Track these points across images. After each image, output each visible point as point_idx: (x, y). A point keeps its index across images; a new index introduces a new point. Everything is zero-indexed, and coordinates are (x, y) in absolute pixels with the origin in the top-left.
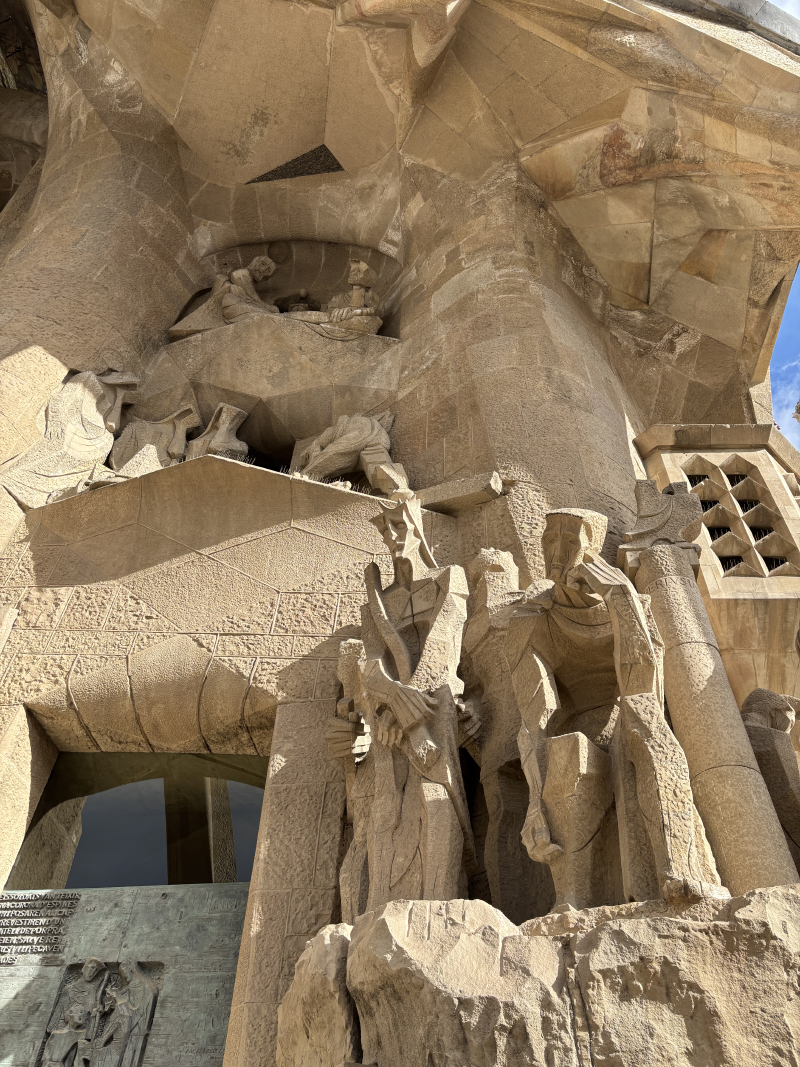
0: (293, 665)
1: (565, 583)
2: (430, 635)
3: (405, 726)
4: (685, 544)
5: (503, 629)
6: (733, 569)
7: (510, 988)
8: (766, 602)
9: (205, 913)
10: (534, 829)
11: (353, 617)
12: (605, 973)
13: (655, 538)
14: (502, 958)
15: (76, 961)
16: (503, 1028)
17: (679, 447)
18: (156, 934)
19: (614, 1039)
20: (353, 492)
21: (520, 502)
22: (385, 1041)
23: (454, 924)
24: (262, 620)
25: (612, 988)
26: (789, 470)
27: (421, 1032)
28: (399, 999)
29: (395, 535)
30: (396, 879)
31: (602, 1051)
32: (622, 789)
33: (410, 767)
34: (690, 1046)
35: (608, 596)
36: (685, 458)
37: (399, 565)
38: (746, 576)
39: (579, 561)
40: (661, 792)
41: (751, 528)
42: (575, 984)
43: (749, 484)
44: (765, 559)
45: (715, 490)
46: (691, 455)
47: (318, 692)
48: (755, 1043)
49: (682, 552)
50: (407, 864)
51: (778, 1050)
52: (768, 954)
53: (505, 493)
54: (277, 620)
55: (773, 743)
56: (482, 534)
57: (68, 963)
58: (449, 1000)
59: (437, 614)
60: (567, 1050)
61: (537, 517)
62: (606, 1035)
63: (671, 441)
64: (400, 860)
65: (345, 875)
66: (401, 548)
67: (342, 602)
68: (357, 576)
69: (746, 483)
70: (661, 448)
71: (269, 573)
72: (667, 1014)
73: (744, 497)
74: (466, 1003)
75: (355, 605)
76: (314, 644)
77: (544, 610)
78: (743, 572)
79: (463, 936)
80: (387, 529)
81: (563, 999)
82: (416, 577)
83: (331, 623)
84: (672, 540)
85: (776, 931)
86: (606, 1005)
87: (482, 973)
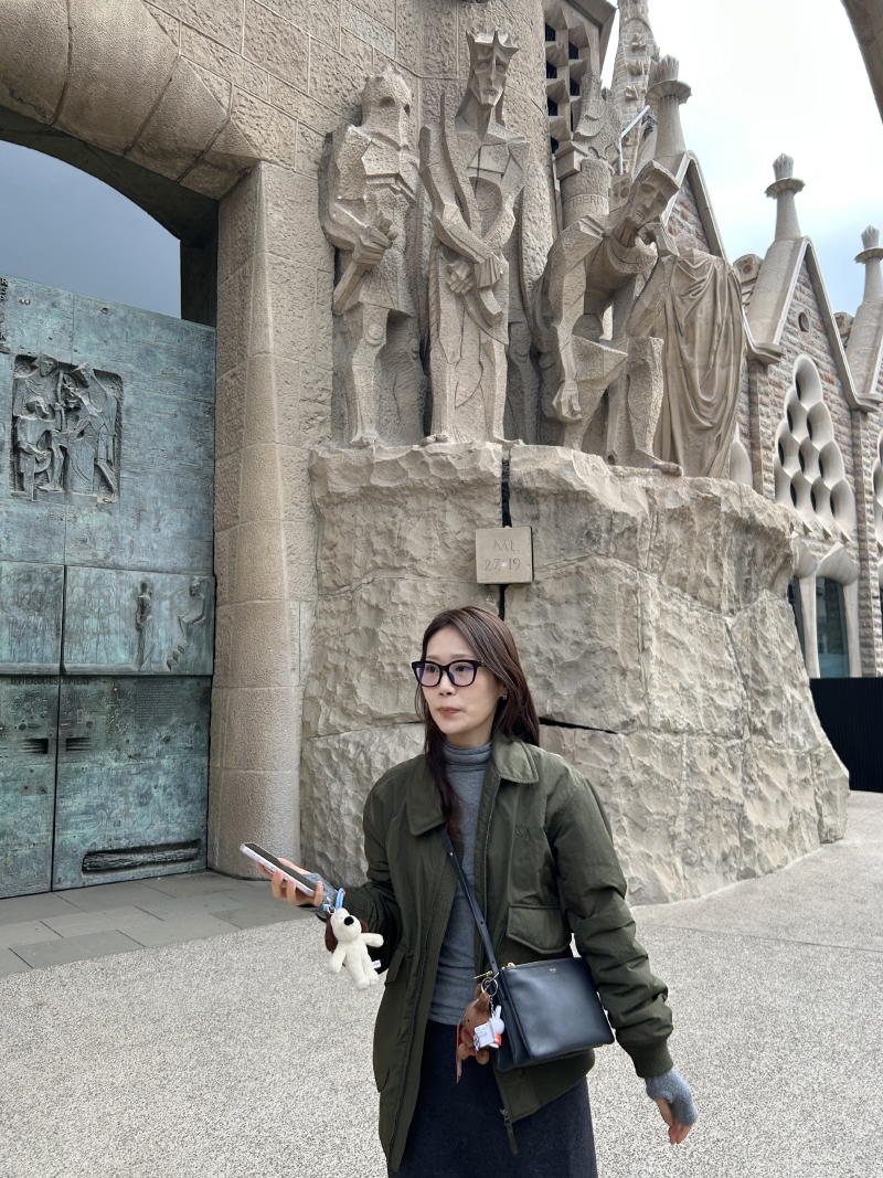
1: (638, 229)
9: (150, 338)
12: (669, 510)
13: (590, 145)
15: (25, 353)
18: (106, 347)
22: (542, 518)
24: (227, 26)
25: (668, 517)
27: (583, 521)
28: (568, 502)
29: (494, 76)
30: (460, 402)
32: (619, 390)
33: (465, 315)
40: (652, 405)
47: (300, 164)
52: (715, 511)
54: (246, 39)
56: (452, 41)
57: (17, 352)
58: (608, 510)
64: (462, 389)
66: (494, 94)
67: (312, 50)
69: (579, 63)
72: (681, 530)
73: (574, 78)
75: (326, 63)
76: (289, 95)
77: (604, 236)
79: (603, 478)
80: (487, 62)
81: (650, 519)
82: (490, 129)
83: (303, 73)
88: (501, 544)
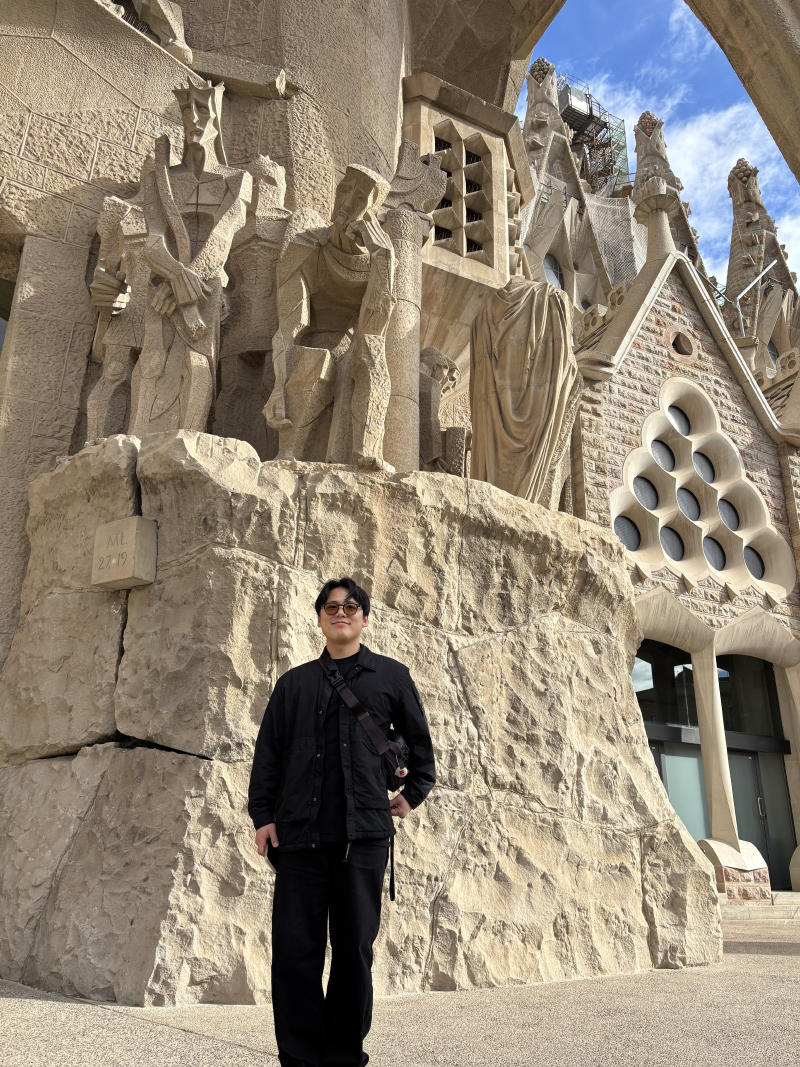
0: (44, 200)
1: (345, 230)
2: (214, 231)
3: (181, 302)
4: (423, 215)
5: (265, 241)
6: (443, 241)
7: (265, 492)
8: (456, 278)
10: (275, 406)
11: (112, 170)
12: (323, 495)
13: (403, 201)
14: (260, 477)
16: (257, 512)
17: (438, 105)
19: (320, 529)
20: (127, 23)
21: (299, 115)
22: (165, 509)
23: (229, 452)
24: (9, 136)
25: (325, 504)
26: (512, 166)
27: (200, 506)
28: (185, 487)
29: (196, 118)
30: (156, 415)
31: (311, 532)
32: (342, 395)
33: (176, 335)
34: (357, 537)
35: (374, 254)
36: (439, 118)
37: (191, 150)
38: (450, 250)
39: (360, 218)
40: (370, 404)
41: (467, 209)
42: (304, 497)
43: (480, 168)
44: (468, 240)
45: (453, 162)
46: (445, 117)
47: (70, 237)
48: (389, 543)
49: (420, 222)
50: (167, 406)
51: (400, 548)
52: (411, 503)
53: (287, 97)
54: (27, 144)
55: (430, 388)
56: (256, 132)
58: (225, 492)
59: (223, 213)
60: (291, 529)
61: (311, 138)
62: (315, 525)
63: (433, 96)
64: (160, 402)
65: (93, 402)
66: (200, 134)
67: (100, 149)
68: (119, 126)
69: (479, 166)
70: (423, 99)
71: (20, 84)
72: (350, 521)
73: (472, 178)
74: (236, 496)
75: (115, 158)
76: (68, 185)
77: (319, 245)
78: (449, 246)
79: (236, 460)
80: (189, 107)
81: (295, 505)
82: (207, 168)
83: (88, 168)
84: (415, 208)
85: (419, 493)
86: (319, 512)
87: (247, 482)
88: (113, 537)
